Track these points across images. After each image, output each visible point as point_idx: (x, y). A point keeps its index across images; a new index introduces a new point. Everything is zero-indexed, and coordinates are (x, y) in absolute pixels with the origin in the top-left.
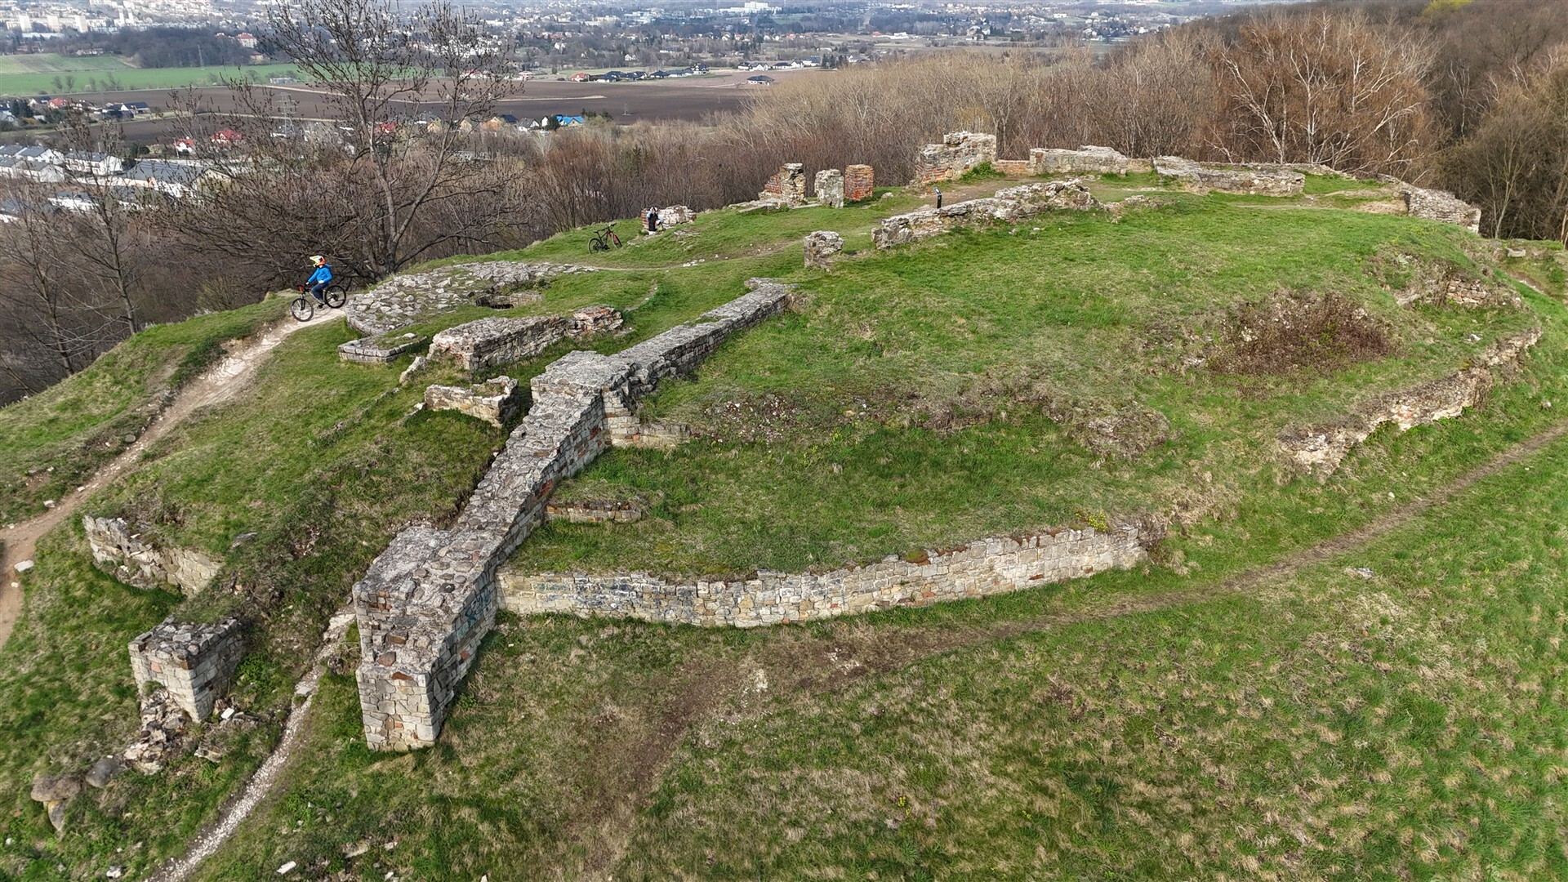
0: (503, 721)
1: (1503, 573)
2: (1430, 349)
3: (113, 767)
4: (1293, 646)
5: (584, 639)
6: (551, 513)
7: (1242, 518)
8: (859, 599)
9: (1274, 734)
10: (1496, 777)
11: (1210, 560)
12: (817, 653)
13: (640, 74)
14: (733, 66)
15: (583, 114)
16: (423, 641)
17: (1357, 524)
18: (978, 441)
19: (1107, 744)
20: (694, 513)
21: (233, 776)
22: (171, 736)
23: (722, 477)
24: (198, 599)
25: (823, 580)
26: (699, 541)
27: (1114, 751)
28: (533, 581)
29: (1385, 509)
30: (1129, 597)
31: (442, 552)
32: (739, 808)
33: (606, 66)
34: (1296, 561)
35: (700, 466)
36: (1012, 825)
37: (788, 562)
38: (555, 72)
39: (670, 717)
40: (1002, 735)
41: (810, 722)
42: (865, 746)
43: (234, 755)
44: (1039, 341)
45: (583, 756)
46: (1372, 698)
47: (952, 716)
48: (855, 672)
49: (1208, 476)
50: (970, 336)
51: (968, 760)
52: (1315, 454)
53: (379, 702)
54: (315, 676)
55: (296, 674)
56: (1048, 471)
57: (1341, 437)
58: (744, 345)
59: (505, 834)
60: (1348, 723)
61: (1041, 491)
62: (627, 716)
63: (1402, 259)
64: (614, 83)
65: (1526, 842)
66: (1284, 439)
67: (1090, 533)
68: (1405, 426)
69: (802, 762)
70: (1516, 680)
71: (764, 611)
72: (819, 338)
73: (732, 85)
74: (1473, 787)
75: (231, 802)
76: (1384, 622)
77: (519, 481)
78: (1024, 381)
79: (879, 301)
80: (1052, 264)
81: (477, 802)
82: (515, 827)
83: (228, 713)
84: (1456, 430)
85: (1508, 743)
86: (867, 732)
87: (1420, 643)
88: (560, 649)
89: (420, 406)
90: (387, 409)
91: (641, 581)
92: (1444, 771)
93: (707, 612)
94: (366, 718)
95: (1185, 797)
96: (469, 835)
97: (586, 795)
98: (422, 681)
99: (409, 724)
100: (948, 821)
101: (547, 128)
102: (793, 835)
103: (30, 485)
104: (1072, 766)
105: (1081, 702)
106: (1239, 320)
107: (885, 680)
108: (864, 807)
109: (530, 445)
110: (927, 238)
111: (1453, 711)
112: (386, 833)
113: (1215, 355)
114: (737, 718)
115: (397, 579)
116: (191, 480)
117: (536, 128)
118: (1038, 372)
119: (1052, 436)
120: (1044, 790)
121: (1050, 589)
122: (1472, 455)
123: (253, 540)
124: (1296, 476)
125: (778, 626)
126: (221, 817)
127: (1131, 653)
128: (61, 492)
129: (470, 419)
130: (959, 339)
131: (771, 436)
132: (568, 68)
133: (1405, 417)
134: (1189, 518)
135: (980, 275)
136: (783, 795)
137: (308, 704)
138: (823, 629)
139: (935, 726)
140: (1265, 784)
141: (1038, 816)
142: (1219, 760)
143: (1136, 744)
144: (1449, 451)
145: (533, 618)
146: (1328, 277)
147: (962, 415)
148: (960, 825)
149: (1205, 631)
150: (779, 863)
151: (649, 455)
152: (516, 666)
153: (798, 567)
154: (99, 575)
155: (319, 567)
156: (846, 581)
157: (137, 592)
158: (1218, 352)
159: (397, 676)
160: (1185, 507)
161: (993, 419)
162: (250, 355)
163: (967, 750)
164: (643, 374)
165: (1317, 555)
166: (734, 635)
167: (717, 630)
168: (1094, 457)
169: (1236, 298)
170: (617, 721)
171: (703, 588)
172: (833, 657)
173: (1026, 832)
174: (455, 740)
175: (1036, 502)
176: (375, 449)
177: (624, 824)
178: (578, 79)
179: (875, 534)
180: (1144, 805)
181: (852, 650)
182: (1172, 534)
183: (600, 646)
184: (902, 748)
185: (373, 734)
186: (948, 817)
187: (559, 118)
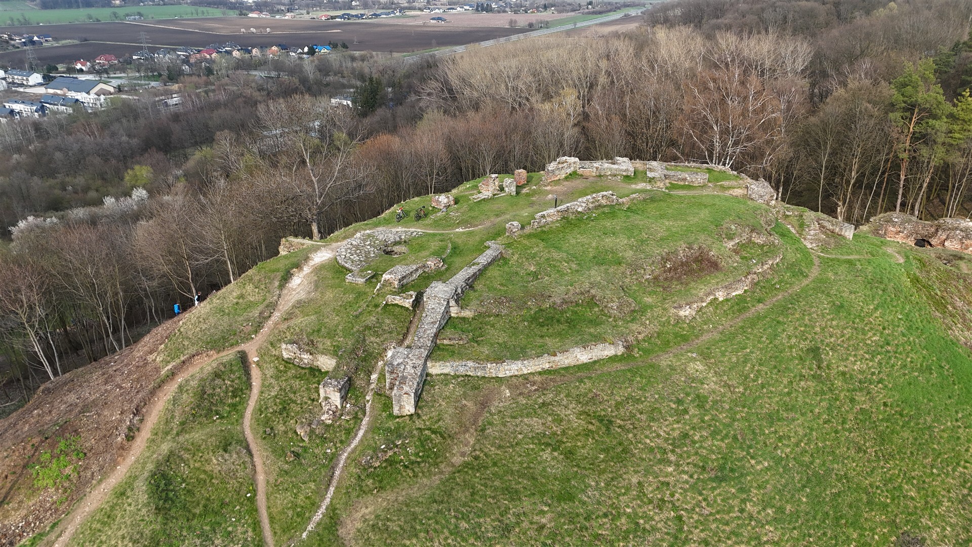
0: (433, 406)
1: (740, 354)
2: (734, 268)
3: (318, 422)
4: (667, 379)
5: (453, 381)
6: (438, 342)
7: (658, 337)
8: (536, 368)
9: (658, 406)
10: (721, 417)
11: (647, 352)
12: (524, 384)
13: (362, 15)
14: (421, 9)
15: (330, 44)
16: (411, 383)
17: (697, 337)
18: (572, 312)
19: (610, 410)
20: (482, 340)
21: (355, 423)
22: (334, 412)
23: (489, 327)
24: (334, 371)
25: (525, 362)
26: (486, 350)
27: (612, 411)
28: (437, 364)
29: (709, 331)
30: (619, 365)
31: (410, 356)
32: (505, 430)
33: (340, 9)
34: (674, 351)
35: (481, 323)
36: (582, 433)
37: (515, 357)
38: (308, 13)
39: (482, 404)
40: (579, 408)
41: (523, 405)
42: (539, 411)
43: (354, 418)
44: (593, 272)
45: (458, 416)
46: (688, 394)
47: (565, 402)
48: (535, 390)
49: (648, 322)
50: (569, 271)
51: (569, 415)
52: (685, 312)
53: (399, 401)
54: (370, 393)
55: (365, 393)
56: (594, 323)
57: (695, 306)
58: (488, 274)
59: (439, 438)
60: (679, 402)
61: (592, 330)
62: (470, 404)
63: (733, 227)
64: (346, 21)
65: (727, 435)
66: (675, 308)
67: (607, 344)
68: (721, 299)
69: (521, 417)
70: (735, 388)
71: (507, 372)
72: (514, 269)
73: (420, 23)
74: (713, 419)
75: (357, 431)
76: (697, 371)
77: (428, 332)
78: (587, 289)
79: (535, 254)
80: (599, 236)
81: (429, 429)
82: (442, 436)
83: (348, 405)
84: (741, 299)
85: (727, 407)
86: (539, 408)
87: (706, 377)
88: (446, 385)
89: (384, 302)
90: (373, 303)
91: (470, 364)
92: (705, 415)
93: (490, 373)
94: (394, 406)
95: (631, 424)
96: (428, 438)
97: (461, 426)
98: (413, 395)
99: (407, 407)
100: (564, 432)
101: (307, 53)
102: (520, 436)
103: (245, 329)
104: (600, 416)
105: (603, 397)
106: (665, 260)
107: (545, 392)
108: (539, 429)
109: (429, 319)
110: (552, 222)
111: (711, 398)
112: (405, 438)
113: (656, 274)
114: (501, 404)
115: (398, 364)
116: (314, 331)
117: (300, 53)
118: (593, 285)
119: (596, 309)
120: (591, 423)
121: (595, 362)
122: (744, 309)
123: (345, 351)
124: (679, 320)
125: (511, 377)
126: (356, 435)
127: (618, 383)
128: (256, 332)
129: (402, 307)
130: (565, 272)
131: (504, 312)
132: (317, 10)
133: (721, 296)
134: (640, 337)
135: (573, 241)
136: (517, 426)
137: (370, 402)
138: (525, 377)
139: (560, 406)
140: (653, 420)
141: (590, 431)
142: (641, 413)
143: (618, 409)
144: (736, 307)
145: (437, 375)
146: (702, 237)
147: (566, 303)
148: (567, 433)
149: (641, 376)
150: (517, 444)
151: (464, 319)
152: (434, 390)
153: (518, 359)
154: (286, 362)
155: (364, 360)
156: (532, 362)
157: (303, 368)
158: (657, 272)
159: (405, 393)
160: (639, 333)
161: (577, 304)
162: (302, 275)
163: (569, 412)
164: (459, 291)
165: (681, 348)
166: (498, 379)
167: (493, 378)
168: (610, 317)
169: (665, 250)
170: (466, 406)
171: (489, 365)
172: (529, 385)
173: (586, 435)
174: (420, 412)
175: (590, 334)
176: (374, 319)
177: (473, 434)
178: (323, 18)
179: (540, 347)
180: (620, 427)
181: (534, 383)
182: (634, 343)
183: (459, 384)
184: (550, 412)
185: (396, 411)
186: (564, 431)
187: (315, 47)
